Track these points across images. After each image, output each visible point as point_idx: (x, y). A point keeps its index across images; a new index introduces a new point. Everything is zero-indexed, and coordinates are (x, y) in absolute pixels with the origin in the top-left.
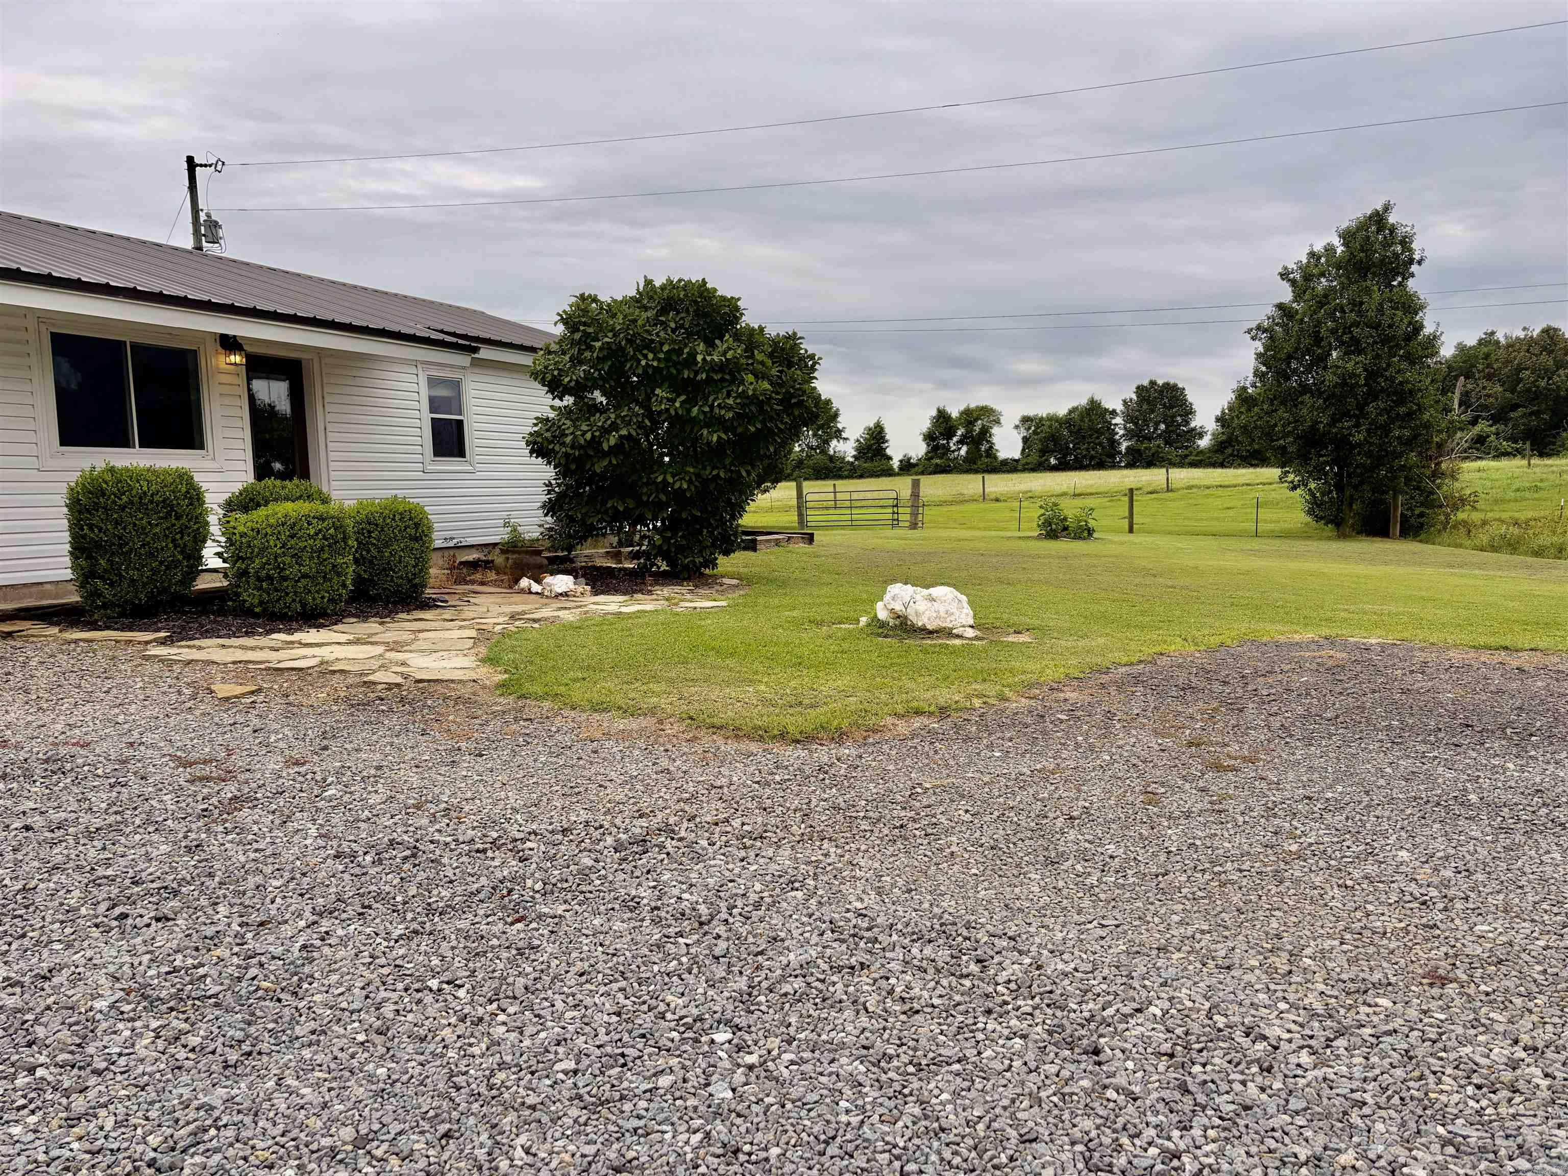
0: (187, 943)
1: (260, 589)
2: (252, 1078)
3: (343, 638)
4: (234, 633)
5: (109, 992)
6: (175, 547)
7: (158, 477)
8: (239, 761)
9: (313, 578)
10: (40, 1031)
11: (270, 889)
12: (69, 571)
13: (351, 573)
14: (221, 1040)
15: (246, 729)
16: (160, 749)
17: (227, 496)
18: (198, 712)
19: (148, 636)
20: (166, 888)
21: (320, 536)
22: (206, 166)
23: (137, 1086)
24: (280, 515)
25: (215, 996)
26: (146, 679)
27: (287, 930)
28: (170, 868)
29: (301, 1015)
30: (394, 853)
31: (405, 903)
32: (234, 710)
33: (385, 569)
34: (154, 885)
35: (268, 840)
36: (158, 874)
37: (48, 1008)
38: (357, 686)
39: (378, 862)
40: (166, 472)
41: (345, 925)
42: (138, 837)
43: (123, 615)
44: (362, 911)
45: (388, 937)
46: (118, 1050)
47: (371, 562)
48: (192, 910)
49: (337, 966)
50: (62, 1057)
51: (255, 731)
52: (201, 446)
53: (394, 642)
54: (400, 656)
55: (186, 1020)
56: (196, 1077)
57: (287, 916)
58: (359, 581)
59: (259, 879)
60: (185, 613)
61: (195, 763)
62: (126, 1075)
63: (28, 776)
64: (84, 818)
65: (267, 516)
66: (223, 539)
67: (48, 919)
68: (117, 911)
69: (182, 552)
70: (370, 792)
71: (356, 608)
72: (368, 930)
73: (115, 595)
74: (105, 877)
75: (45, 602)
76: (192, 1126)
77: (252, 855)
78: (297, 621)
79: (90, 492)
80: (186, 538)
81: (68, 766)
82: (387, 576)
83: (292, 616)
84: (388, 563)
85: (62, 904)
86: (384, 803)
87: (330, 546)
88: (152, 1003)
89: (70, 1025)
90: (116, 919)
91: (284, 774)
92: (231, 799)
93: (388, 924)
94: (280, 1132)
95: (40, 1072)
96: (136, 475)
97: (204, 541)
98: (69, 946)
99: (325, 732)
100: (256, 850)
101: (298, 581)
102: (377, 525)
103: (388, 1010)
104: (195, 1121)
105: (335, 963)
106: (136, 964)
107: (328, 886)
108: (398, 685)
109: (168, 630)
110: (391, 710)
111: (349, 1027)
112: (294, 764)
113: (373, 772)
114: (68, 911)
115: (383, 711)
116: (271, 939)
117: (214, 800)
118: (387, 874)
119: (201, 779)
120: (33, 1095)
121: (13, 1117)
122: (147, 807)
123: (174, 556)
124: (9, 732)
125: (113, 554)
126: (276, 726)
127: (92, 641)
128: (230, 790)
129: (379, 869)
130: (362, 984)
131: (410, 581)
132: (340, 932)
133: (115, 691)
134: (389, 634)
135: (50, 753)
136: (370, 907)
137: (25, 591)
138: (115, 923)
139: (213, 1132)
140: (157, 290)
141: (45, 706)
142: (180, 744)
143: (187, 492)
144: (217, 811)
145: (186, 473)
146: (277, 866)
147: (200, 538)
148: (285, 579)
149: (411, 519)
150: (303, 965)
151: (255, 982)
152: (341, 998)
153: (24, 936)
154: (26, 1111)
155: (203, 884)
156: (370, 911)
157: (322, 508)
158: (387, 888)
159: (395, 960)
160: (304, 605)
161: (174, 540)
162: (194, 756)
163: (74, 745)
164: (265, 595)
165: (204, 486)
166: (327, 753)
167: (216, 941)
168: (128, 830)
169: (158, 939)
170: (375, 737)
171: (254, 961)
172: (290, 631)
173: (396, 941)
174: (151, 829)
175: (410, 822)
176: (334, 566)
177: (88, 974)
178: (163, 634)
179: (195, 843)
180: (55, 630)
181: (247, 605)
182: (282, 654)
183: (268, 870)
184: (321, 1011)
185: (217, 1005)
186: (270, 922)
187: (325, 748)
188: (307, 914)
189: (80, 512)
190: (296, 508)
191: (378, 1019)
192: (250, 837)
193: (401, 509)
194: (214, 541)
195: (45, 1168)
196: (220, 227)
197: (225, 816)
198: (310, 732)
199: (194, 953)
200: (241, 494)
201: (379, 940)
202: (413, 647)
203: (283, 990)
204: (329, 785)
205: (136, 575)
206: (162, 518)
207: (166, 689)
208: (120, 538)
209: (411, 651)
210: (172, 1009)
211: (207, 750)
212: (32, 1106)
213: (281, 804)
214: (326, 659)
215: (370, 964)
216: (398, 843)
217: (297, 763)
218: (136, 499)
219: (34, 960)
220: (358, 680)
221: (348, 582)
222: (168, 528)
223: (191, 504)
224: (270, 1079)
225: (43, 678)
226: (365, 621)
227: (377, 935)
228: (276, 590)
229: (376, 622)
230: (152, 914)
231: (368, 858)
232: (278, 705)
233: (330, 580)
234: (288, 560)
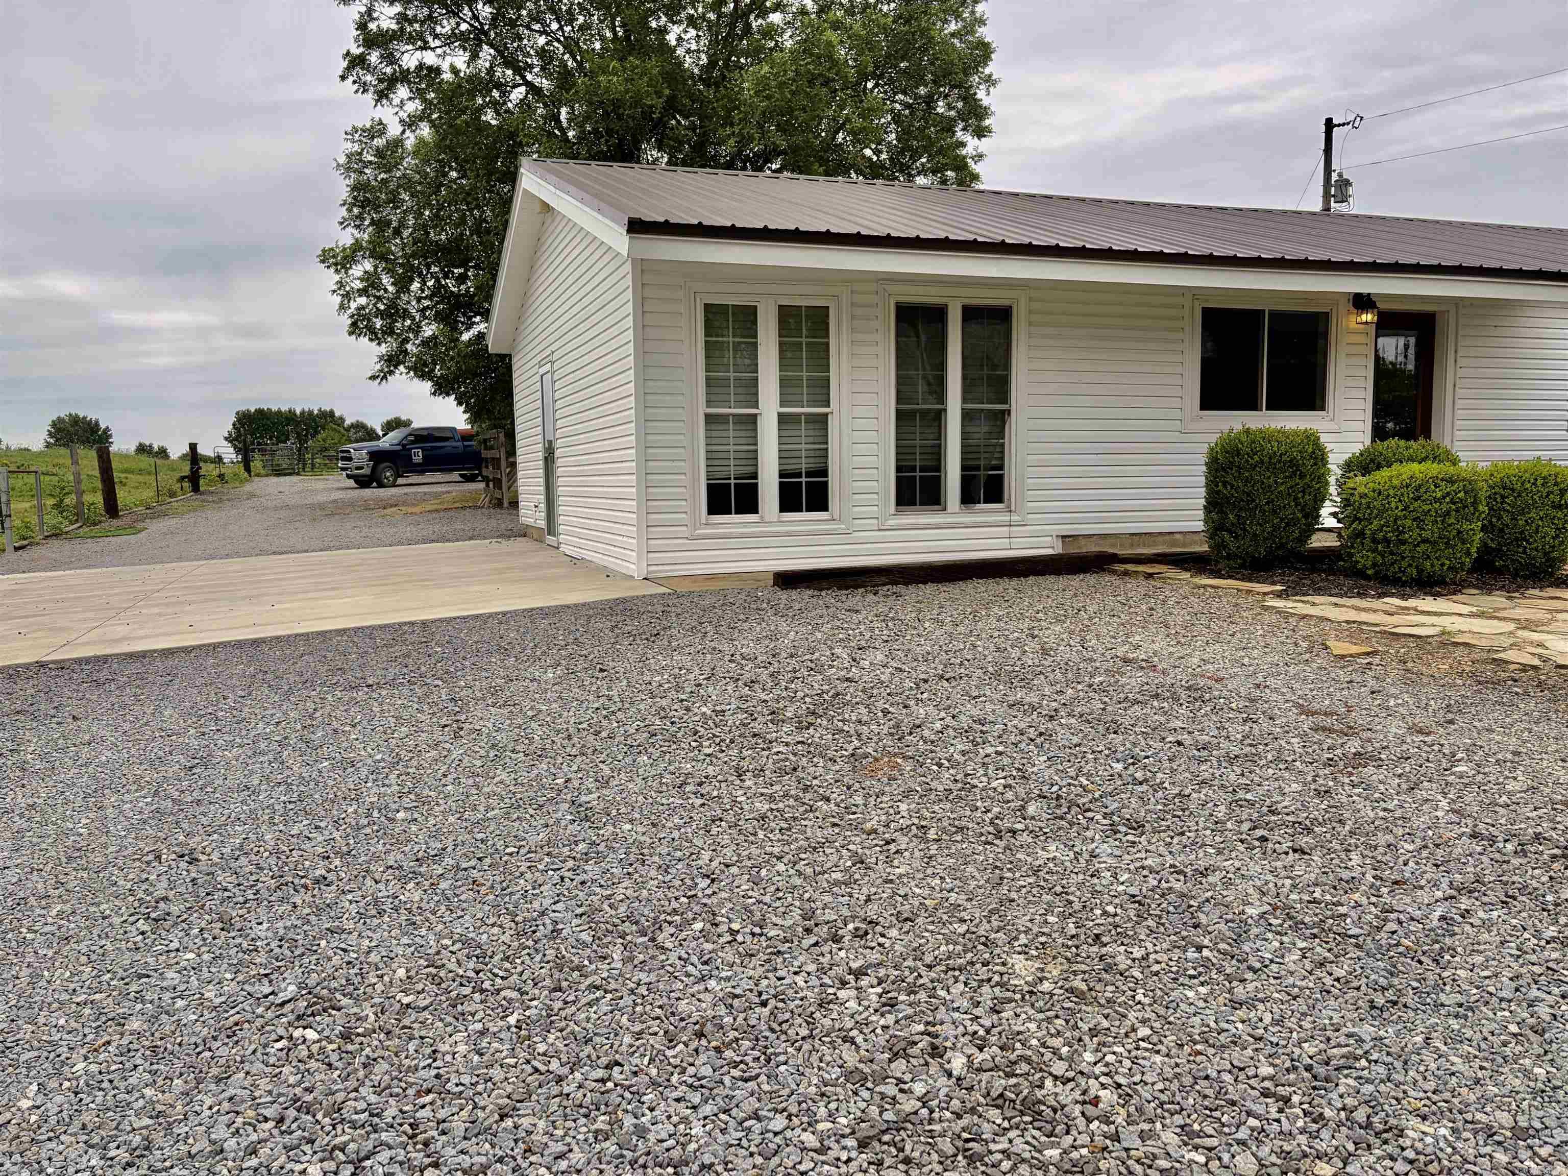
0: (1324, 879)
1: (1375, 550)
2: (1399, 1027)
3: (1465, 609)
4: (1346, 593)
5: (1258, 903)
6: (1296, 505)
7: (1288, 437)
8: (1358, 718)
9: (1434, 544)
10: (1203, 919)
11: (1402, 851)
12: (1202, 523)
13: (1477, 541)
14: (1364, 980)
15: (1363, 689)
16: (1283, 694)
17: (1347, 456)
18: (1315, 665)
19: (1267, 588)
20: (1300, 823)
21: (1448, 499)
22: (1344, 124)
23: (1289, 995)
24: (1404, 477)
25: (1356, 937)
26: (1266, 628)
27: (1424, 896)
28: (1303, 805)
29: (1445, 984)
30: (1541, 848)
31: (1557, 905)
32: (1350, 669)
33: (1517, 539)
34: (1290, 818)
35: (1396, 802)
36: (1292, 808)
37: (1208, 900)
38: (1485, 662)
39: (1521, 852)
40: (1296, 433)
41: (1486, 908)
42: (1270, 771)
43: (1242, 566)
44: (1505, 899)
45: (1537, 934)
46: (1270, 957)
47: (1501, 530)
48: (1325, 851)
49: (1482, 948)
50: (1222, 946)
51: (1373, 693)
52: (1323, 408)
53: (1527, 620)
54: (1535, 636)
55: (1330, 950)
56: (1343, 1006)
57: (1423, 883)
58: (1484, 549)
59: (1390, 838)
60: (1297, 570)
61: (1316, 713)
62: (1278, 981)
63: (1176, 699)
64: (1225, 744)
65: (1391, 478)
66: (1338, 499)
67: (1201, 825)
68: (1259, 833)
69: (1302, 510)
70: (1507, 778)
71: (1477, 579)
72: (1514, 922)
73: (1238, 547)
74: (1246, 800)
75: (1178, 550)
76: (1345, 1050)
77: (1381, 814)
78: (1411, 588)
79: (1227, 452)
80: (1307, 497)
81: (1207, 696)
82: (1519, 546)
83: (1406, 582)
84: (1522, 533)
85: (1211, 815)
86: (1525, 792)
87: (1457, 511)
88: (1297, 926)
89: (1227, 922)
90: (1257, 840)
91: (1409, 740)
92: (1355, 754)
93: (1537, 922)
94: (1432, 1089)
95: (1206, 953)
96: (1268, 436)
97: (1323, 501)
98: (1220, 852)
99: (1448, 706)
100: (1385, 810)
101: (1418, 545)
102: (1513, 490)
103: (1544, 1011)
104: (1347, 1045)
105: (1479, 944)
106: (1279, 885)
107: (1464, 864)
108: (1535, 668)
109: (1283, 584)
110: (1526, 693)
111: (1499, 1014)
112: (1418, 732)
113: (1509, 756)
114: (1217, 823)
115: (1517, 693)
116: (1408, 900)
117: (1338, 752)
118: (1534, 869)
119: (1324, 729)
120: (1201, 969)
121: (1186, 981)
122: (1276, 745)
123: (1294, 514)
124: (1156, 659)
125: (1241, 509)
126: (1393, 690)
127: (1218, 587)
128: (1353, 746)
129: (1524, 861)
130: (1511, 975)
131: (1546, 554)
132: (1481, 914)
133: (1239, 635)
134: (1518, 611)
135: (1191, 683)
136: (1515, 898)
137: (1160, 539)
138: (1257, 843)
139: (1363, 1062)
140: (1302, 257)
141: (1183, 640)
142: (1300, 692)
143: (1313, 453)
144: (1342, 763)
145: (1312, 434)
146: (1407, 830)
147: (1319, 499)
148: (1403, 542)
149: (1556, 484)
150: (1444, 935)
151: (1395, 936)
152: (1487, 982)
153: (1183, 834)
154: (1196, 981)
155: (1334, 828)
156: (1515, 903)
157: (1452, 470)
158: (1534, 884)
159: (1547, 961)
160: (1420, 571)
161: (1296, 499)
162: (1316, 706)
163: (1209, 678)
164: (1379, 558)
165: (1329, 447)
166: (1453, 727)
167: (1351, 886)
168: (1263, 762)
169: (1297, 868)
170: (1508, 720)
171: (1393, 916)
172: (1404, 597)
173: (1548, 942)
174: (1282, 766)
175: (1558, 819)
176: (1459, 532)
177: (1238, 881)
178: (1279, 588)
179: (1323, 788)
180: (1187, 575)
181: (1359, 566)
182: (1395, 619)
183: (1400, 831)
184: (1467, 988)
185: (1357, 946)
186: (1405, 883)
187: (1451, 722)
188: (1444, 886)
189: (1217, 470)
190: (1423, 469)
191: (1532, 1016)
192: (1377, 795)
193: (1545, 473)
194: (1331, 500)
195: (1215, 1035)
196: (1351, 185)
197: (1350, 769)
198: (1432, 703)
199: (1332, 890)
200: (1361, 455)
201: (1526, 935)
202: (1550, 628)
203: (1424, 953)
204: (1459, 761)
205: (1257, 529)
206: (1286, 477)
207: (1283, 639)
208: (1248, 495)
209: (1548, 632)
210: (1315, 936)
211: (1327, 702)
212: (1202, 979)
213: (1408, 769)
214: (1448, 629)
215: (1519, 957)
216: (1545, 838)
217: (1420, 732)
218: (1266, 459)
219: (1193, 857)
220: (1485, 656)
221: (1474, 550)
222: (1291, 487)
223: (1315, 464)
224: (1417, 1035)
225: (1179, 617)
226: (1489, 594)
227: (1525, 929)
228: (1392, 553)
229: (1501, 596)
230: (1289, 844)
231: (1510, 847)
232: (1395, 669)
233: (1453, 547)
234: (1408, 522)
